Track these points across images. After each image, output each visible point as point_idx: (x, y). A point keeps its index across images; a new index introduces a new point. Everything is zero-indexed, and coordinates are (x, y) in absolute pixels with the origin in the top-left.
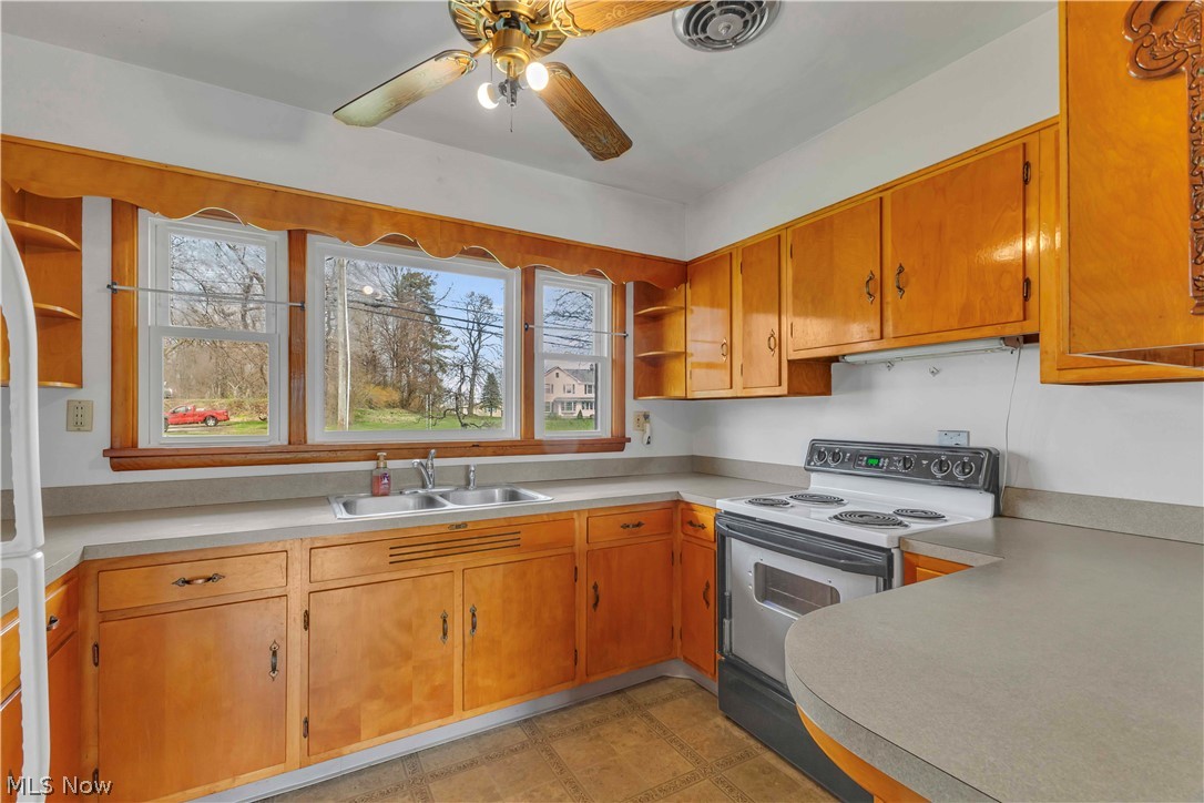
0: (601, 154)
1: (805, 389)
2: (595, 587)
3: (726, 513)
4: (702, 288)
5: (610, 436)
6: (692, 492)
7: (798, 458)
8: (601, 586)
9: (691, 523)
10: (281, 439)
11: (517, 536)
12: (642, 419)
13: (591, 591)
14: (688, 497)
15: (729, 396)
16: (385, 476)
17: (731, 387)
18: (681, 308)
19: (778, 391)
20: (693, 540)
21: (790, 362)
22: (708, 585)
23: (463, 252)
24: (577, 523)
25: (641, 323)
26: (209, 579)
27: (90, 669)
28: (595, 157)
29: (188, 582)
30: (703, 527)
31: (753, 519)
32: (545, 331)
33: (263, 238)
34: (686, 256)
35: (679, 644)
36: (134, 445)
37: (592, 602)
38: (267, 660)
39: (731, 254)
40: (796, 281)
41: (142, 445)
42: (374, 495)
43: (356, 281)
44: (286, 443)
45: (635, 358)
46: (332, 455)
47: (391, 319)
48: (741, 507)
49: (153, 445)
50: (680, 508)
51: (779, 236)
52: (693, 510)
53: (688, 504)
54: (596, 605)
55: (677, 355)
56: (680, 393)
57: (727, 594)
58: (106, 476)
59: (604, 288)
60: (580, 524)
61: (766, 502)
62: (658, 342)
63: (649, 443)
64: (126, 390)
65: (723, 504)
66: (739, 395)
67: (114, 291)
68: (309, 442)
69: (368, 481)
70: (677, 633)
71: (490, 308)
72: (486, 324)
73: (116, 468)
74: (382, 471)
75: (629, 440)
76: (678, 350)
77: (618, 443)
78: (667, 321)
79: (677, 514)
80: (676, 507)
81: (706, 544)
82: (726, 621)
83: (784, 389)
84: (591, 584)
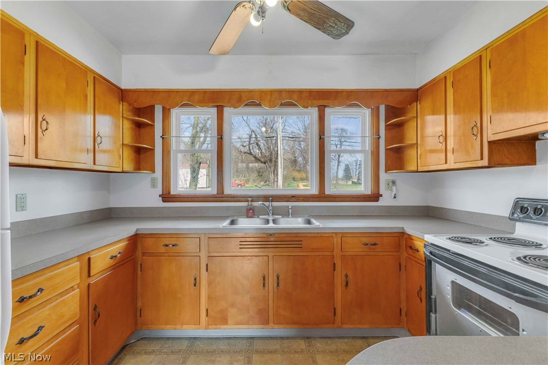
0: (337, 35)
1: (508, 161)
2: (346, 276)
3: (432, 244)
4: (426, 103)
5: (370, 193)
6: (411, 228)
7: (504, 210)
8: (350, 276)
9: (411, 247)
10: (215, 192)
11: (300, 243)
12: (391, 184)
13: (344, 278)
14: (409, 231)
15: (445, 168)
16: (251, 209)
17: (446, 163)
18: (414, 117)
19: (481, 164)
20: (412, 258)
21: (489, 143)
22: (421, 287)
23: (282, 105)
24: (335, 240)
25: (389, 129)
26: (173, 245)
27: (139, 272)
28: (334, 38)
29: (167, 246)
30: (418, 251)
31: (449, 251)
32: (332, 139)
33: (209, 112)
34: (417, 86)
35: (405, 319)
36: (169, 193)
37: (344, 284)
38: (193, 281)
39: (446, 77)
40: (494, 84)
41: (171, 193)
42: (248, 217)
43: (289, 129)
44: (216, 193)
45: (386, 150)
46: (232, 199)
47: (302, 143)
48: (442, 241)
49: (175, 193)
50: (405, 237)
51: (481, 56)
52: (412, 239)
53: (409, 235)
54: (347, 285)
55: (411, 146)
56: (414, 168)
57: (433, 297)
58: (160, 204)
59: (366, 113)
60: (337, 240)
61: (463, 240)
62: (401, 139)
63: (395, 197)
64: (166, 173)
65: (430, 238)
66: (452, 168)
67: (163, 138)
68: (225, 193)
69: (245, 211)
70: (403, 313)
71: (346, 134)
72: (344, 142)
73: (164, 201)
74: (250, 207)
75: (381, 196)
76: (413, 142)
77: (376, 197)
78: (406, 126)
79: (403, 241)
80: (403, 236)
81: (420, 262)
82: (433, 315)
83: (485, 162)
84: (344, 274)
